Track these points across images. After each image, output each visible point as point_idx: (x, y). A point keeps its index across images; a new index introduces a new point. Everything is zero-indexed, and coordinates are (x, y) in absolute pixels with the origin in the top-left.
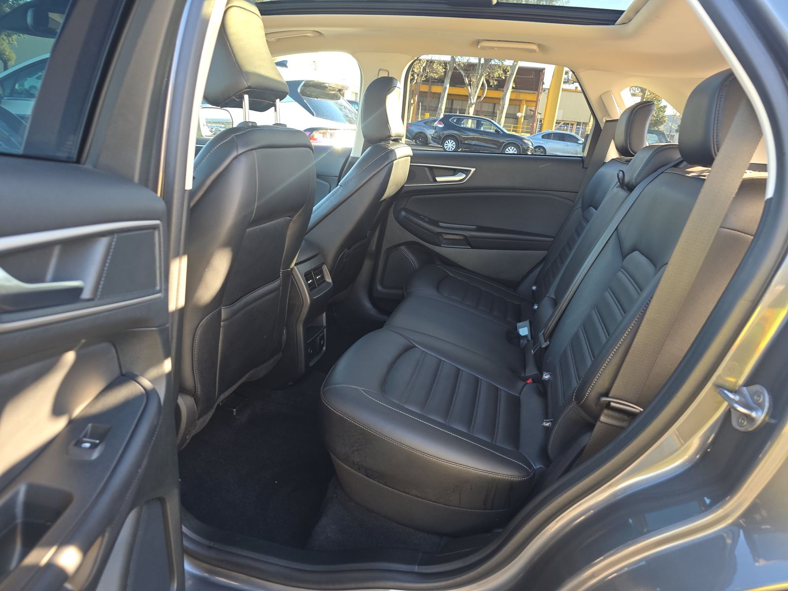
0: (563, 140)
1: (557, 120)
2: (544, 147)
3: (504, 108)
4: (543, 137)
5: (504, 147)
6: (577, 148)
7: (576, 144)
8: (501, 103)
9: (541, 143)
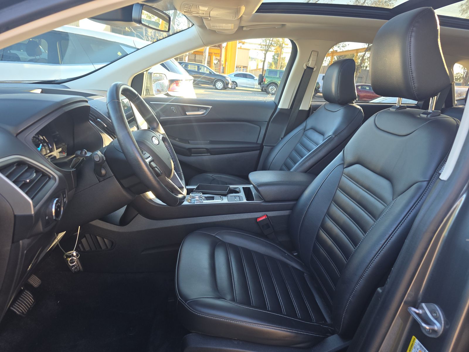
0: (246, 77)
1: (236, 65)
2: (236, 82)
3: (205, 58)
4: (235, 76)
5: (215, 82)
6: (254, 82)
7: (253, 80)
8: (204, 54)
9: (234, 79)
